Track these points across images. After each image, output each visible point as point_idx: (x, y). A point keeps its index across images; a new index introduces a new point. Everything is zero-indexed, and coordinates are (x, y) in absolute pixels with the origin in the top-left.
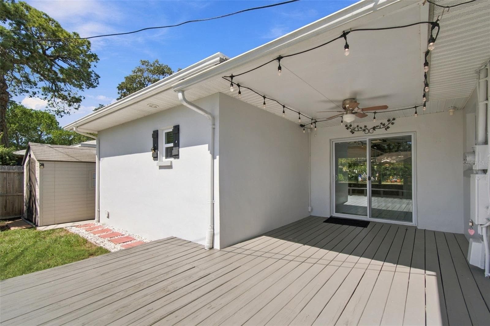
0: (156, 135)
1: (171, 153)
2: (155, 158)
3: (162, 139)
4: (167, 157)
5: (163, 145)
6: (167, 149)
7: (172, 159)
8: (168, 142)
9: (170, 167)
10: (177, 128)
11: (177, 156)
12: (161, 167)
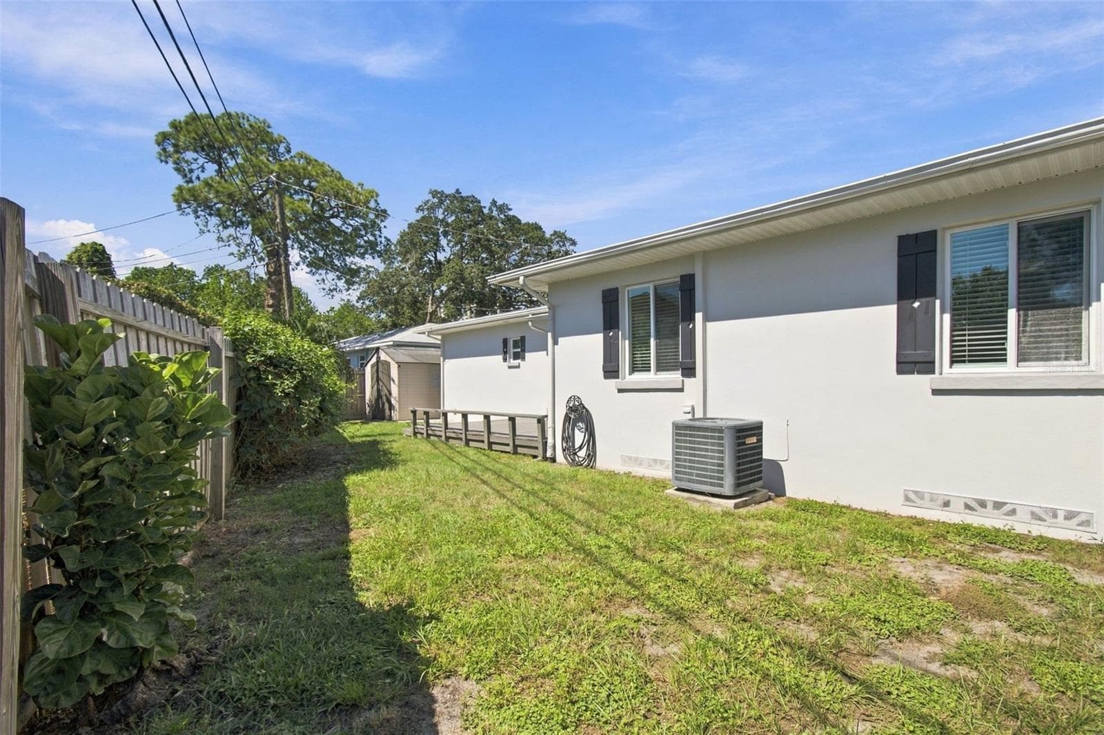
0: (505, 342)
1: (517, 356)
2: (505, 360)
3: (511, 344)
4: (514, 359)
5: (512, 350)
6: (514, 353)
7: (519, 361)
8: (515, 347)
9: (518, 367)
10: (523, 338)
11: (523, 359)
12: (510, 367)
